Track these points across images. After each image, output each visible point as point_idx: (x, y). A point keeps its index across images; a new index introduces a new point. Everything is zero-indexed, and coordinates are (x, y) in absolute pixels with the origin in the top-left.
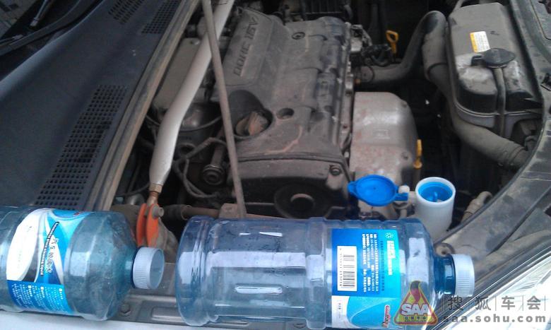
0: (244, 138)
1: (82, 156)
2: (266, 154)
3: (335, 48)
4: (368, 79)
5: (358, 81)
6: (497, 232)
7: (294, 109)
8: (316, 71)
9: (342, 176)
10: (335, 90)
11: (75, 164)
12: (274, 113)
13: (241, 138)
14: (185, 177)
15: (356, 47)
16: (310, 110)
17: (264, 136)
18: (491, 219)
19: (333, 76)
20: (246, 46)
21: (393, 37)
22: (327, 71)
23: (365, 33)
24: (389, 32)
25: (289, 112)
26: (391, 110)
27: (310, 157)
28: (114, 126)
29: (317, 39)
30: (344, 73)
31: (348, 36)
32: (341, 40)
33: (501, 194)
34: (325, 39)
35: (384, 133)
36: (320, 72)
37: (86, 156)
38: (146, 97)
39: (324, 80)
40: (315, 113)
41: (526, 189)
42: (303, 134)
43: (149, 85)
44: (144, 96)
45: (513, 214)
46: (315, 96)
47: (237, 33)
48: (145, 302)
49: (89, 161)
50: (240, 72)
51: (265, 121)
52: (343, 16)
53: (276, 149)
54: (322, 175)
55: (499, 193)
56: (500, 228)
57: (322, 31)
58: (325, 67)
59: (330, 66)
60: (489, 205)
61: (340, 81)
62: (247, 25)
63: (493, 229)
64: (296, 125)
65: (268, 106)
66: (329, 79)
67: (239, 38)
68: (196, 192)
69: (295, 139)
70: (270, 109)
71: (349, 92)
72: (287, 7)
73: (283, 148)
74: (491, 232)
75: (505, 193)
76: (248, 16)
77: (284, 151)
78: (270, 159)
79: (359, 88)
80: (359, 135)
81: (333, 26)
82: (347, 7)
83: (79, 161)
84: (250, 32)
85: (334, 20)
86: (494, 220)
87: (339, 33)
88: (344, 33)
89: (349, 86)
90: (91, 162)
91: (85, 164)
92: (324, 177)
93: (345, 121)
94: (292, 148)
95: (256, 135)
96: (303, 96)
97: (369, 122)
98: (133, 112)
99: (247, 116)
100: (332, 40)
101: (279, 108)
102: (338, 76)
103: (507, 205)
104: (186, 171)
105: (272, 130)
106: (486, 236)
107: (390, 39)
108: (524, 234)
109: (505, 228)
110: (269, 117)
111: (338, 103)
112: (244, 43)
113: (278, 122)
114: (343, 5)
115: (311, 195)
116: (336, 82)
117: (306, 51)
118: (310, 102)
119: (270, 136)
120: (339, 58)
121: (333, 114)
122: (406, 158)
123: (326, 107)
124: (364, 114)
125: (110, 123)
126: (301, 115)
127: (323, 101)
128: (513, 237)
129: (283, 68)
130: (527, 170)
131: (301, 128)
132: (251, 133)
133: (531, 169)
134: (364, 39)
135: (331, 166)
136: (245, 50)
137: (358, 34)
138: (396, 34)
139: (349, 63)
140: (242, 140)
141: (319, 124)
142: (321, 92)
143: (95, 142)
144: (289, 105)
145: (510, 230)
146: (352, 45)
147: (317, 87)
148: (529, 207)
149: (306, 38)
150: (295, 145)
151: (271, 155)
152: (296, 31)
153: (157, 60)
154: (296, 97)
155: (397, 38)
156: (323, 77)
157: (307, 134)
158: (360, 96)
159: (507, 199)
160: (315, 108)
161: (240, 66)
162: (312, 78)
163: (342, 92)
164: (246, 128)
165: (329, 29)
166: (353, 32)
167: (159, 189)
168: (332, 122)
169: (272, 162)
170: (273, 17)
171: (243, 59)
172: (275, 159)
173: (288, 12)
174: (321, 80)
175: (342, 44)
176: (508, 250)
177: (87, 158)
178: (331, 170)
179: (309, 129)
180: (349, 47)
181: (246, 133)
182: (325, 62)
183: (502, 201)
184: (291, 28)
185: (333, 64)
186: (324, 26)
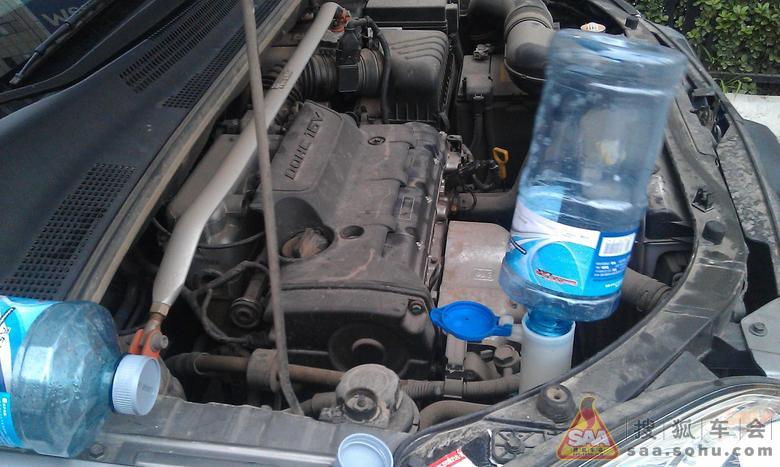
0: (294, 260)
1: (59, 251)
2: (321, 281)
3: (424, 159)
4: (468, 206)
5: (454, 209)
6: (631, 378)
7: (364, 228)
8: (398, 183)
9: (425, 315)
10: (421, 208)
11: (49, 260)
12: (337, 230)
13: (288, 260)
14: (205, 312)
15: (453, 162)
16: (386, 230)
17: (321, 259)
18: (624, 360)
19: (420, 192)
20: (304, 145)
21: (501, 156)
22: (413, 184)
23: (464, 147)
24: (496, 149)
25: (358, 232)
26: (496, 245)
27: (382, 287)
28: (108, 215)
29: (402, 147)
30: (436, 191)
31: (442, 147)
32: (433, 150)
33: (638, 329)
34: (412, 147)
35: (486, 273)
36: (402, 185)
37: (65, 250)
38: (160, 180)
39: (409, 196)
40: (392, 234)
41: (671, 325)
42: (374, 258)
43: (165, 165)
44: (156, 178)
45: (654, 356)
46: (394, 213)
47: (293, 129)
48: (126, 445)
49: (68, 258)
50: (294, 176)
51: (325, 242)
52: (439, 125)
53: (336, 275)
54: (398, 311)
55: (632, 331)
56: (634, 373)
57: (408, 138)
58: (410, 179)
59: (417, 180)
60: (620, 344)
61: (429, 200)
62: (309, 121)
63: (626, 374)
64: (366, 247)
65: (328, 222)
66: (414, 195)
67: (295, 134)
68: (217, 333)
69: (362, 265)
70: (332, 227)
71: (440, 219)
72: (364, 110)
73: (344, 275)
74: (624, 378)
75: (643, 329)
76: (310, 110)
77: (347, 278)
78: (326, 288)
79: (453, 216)
80: (452, 273)
81: (423, 133)
82: (444, 115)
83: (55, 256)
84: (311, 131)
85: (425, 127)
86: (627, 362)
87: (431, 141)
88: (438, 141)
89: (442, 211)
90: (72, 259)
91: (63, 261)
92: (399, 314)
93: (435, 254)
94: (357, 275)
95: (310, 258)
96: (378, 212)
97: (467, 259)
98: (139, 196)
99: (299, 233)
100: (420, 149)
101: (345, 226)
102: (426, 193)
103: (645, 345)
104: (206, 302)
105: (333, 251)
106: (615, 382)
107: (498, 159)
108: (668, 383)
109: (643, 373)
110: (329, 236)
111: (425, 227)
112: (303, 141)
113: (341, 242)
114: (437, 113)
115: (379, 341)
116: (424, 200)
117: (386, 159)
118: (388, 220)
119: (329, 259)
120: (429, 171)
121: (418, 239)
122: (515, 306)
123: (408, 229)
124: (460, 247)
125: (105, 210)
126: (373, 236)
127: (406, 220)
128: (653, 386)
129: (352, 177)
130: (672, 303)
131: (372, 251)
132: (303, 255)
133: (678, 301)
134: (462, 154)
135: (411, 301)
136: (303, 149)
137: (455, 146)
138: (506, 152)
139: (443, 181)
140: (290, 263)
141: (396, 248)
142: (402, 210)
143: (78, 236)
144: (358, 223)
145: (650, 377)
146: (448, 161)
147: (397, 203)
148: (675, 349)
149: (386, 144)
150: (362, 272)
151: (328, 282)
152: (373, 135)
153: (180, 137)
154: (368, 213)
155: (507, 158)
156: (406, 192)
157: (379, 259)
158: (454, 225)
159: (646, 337)
160: (394, 228)
161: (294, 169)
162: (391, 190)
163: (431, 214)
164: (296, 248)
165: (417, 136)
166: (450, 145)
167: (165, 311)
168: (415, 249)
169: (329, 291)
170: (344, 116)
171: (299, 159)
172: (333, 288)
173: (364, 115)
174: (403, 196)
175: (434, 157)
176: (645, 400)
177: (66, 253)
178: (410, 307)
179: (383, 254)
180: (443, 162)
181: (296, 255)
182: (411, 176)
183: (637, 339)
184: (367, 132)
185: (422, 177)
186: (412, 132)
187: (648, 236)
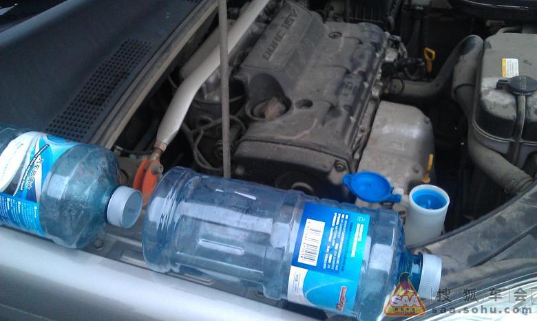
0: (260, 119)
1: (95, 99)
2: (276, 138)
3: (368, 53)
4: (397, 91)
5: (387, 91)
6: (481, 249)
7: (312, 100)
8: (344, 70)
9: (345, 173)
10: (358, 91)
11: (88, 105)
12: (294, 101)
13: (256, 119)
14: (196, 145)
15: (391, 57)
16: (328, 105)
17: (278, 121)
18: (479, 236)
19: (360, 79)
20: (281, 34)
21: (430, 55)
22: (356, 72)
23: (402, 45)
24: (428, 49)
25: (308, 104)
26: (412, 124)
27: (317, 148)
28: (131, 77)
29: (352, 42)
30: (373, 79)
31: (385, 44)
32: (377, 47)
33: (497, 213)
34: (361, 43)
35: (401, 144)
36: (348, 72)
37: (99, 99)
38: (168, 56)
39: (350, 80)
40: (333, 110)
41: (521, 213)
42: (316, 126)
43: (173, 45)
44: (165, 55)
45: (503, 235)
46: (337, 93)
47: (275, 21)
48: (118, 243)
49: (100, 105)
50: (269, 58)
51: (283, 108)
52: (385, 26)
53: (287, 135)
54: (326, 167)
55: (493, 212)
56: (485, 246)
57: (359, 35)
58: (354, 68)
59: (359, 69)
60: (480, 222)
61: (366, 85)
62: (287, 16)
63: (479, 246)
64: (312, 116)
65: (289, 94)
66: (355, 81)
67: (276, 26)
68: (202, 163)
69: (306, 129)
70: (291, 98)
71: (374, 99)
72: (332, 9)
73: (293, 135)
74: (476, 248)
75: (499, 213)
76: (289, 8)
77: (294, 138)
78: (278, 143)
79: (385, 97)
80: (375, 141)
81: (372, 32)
82: (391, 19)
83: (92, 103)
84: (287, 23)
85: (374, 27)
86: (481, 237)
87: (376, 39)
88: (382, 42)
89: (376, 93)
90: (102, 107)
91: (96, 107)
92: (327, 170)
93: (364, 125)
94: (302, 137)
95: (272, 119)
96: (325, 92)
97: (387, 131)
98: (152, 68)
99: (266, 100)
100: (367, 44)
101: (300, 99)
102: (365, 80)
103: (499, 226)
104: (198, 140)
105: (287, 117)
106: (469, 251)
107: (427, 57)
108: (510, 257)
109: (492, 248)
110: (287, 105)
111: (359, 105)
112: (280, 31)
113: (295, 110)
114: (386, 16)
115: (311, 186)
116: (362, 85)
117: (340, 50)
118: (332, 98)
119: (284, 122)
120: (371, 63)
121: (351, 114)
122: (417, 172)
123: (345, 106)
124: (384, 122)
125: (129, 74)
126: (319, 108)
127: (345, 99)
128: (498, 258)
129: (312, 61)
130: (527, 196)
131: (316, 121)
132: (267, 117)
133: (532, 196)
134: (400, 51)
135: (336, 161)
136: (279, 38)
137: (395, 45)
138: (433, 53)
139: (380, 71)
140: (257, 121)
141: (334, 120)
142: (344, 91)
143: (111, 89)
144: (310, 97)
145: (496, 250)
146: (388, 55)
147: (341, 85)
148: (520, 232)
149: (342, 38)
150: (305, 135)
151: (281, 140)
152: (334, 30)
153: (187, 25)
154: (318, 91)
155: (434, 57)
156: (350, 77)
157: (320, 127)
158: (384, 105)
159: (500, 220)
160: (335, 105)
161: (270, 52)
162: (338, 75)
163: (366, 96)
164: (263, 111)
165: (367, 34)
166: (391, 43)
167: (163, 147)
168: (348, 122)
169: (281, 146)
170: (314, 14)
171: (275, 45)
172: (283, 144)
173: (332, 13)
174: (347, 80)
175: (377, 51)
176: (488, 268)
177: (100, 101)
178: (336, 165)
179: (323, 123)
180: (383, 56)
181: (262, 116)
182: (355, 65)
183: (494, 220)
184: (330, 27)
185: (363, 67)
186: (363, 31)
187: (523, 137)
